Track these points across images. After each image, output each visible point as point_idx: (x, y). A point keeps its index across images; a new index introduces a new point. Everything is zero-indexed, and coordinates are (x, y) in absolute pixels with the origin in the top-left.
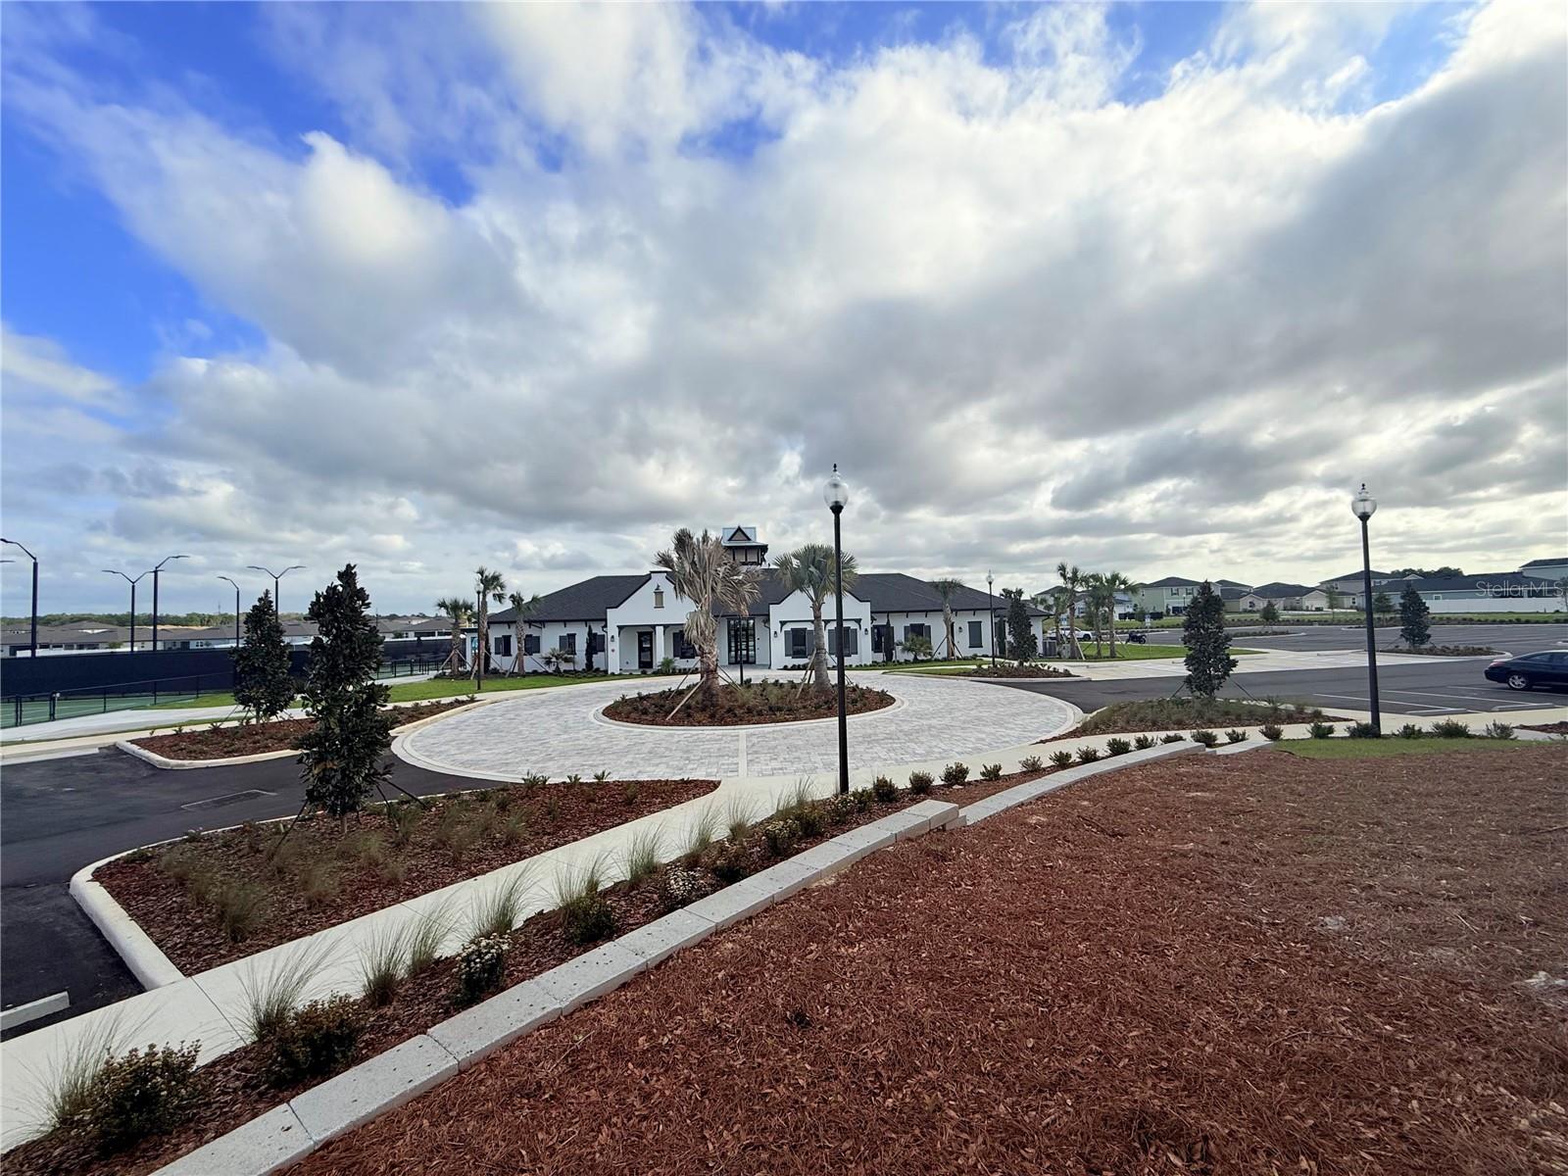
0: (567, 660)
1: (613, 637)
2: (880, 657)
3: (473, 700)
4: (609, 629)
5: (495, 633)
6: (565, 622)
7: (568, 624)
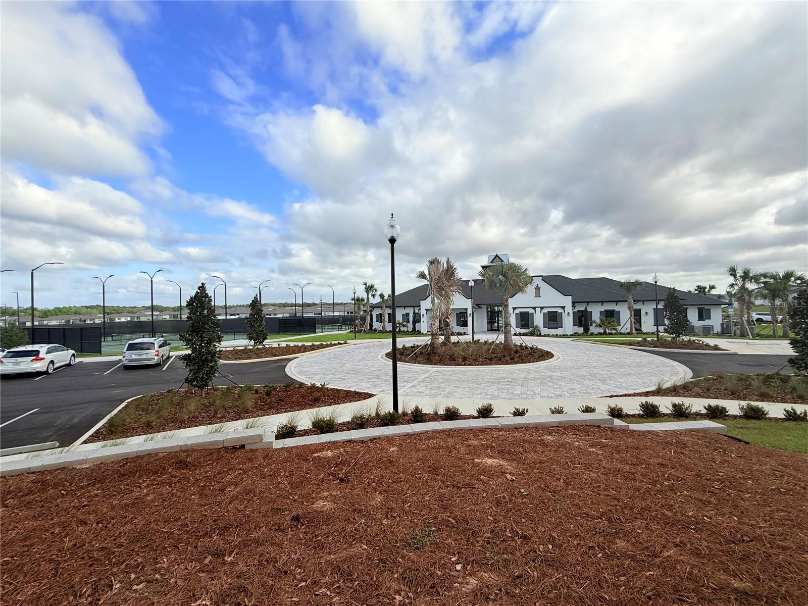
0: (404, 326)
1: (423, 315)
2: (581, 330)
3: (346, 343)
4: (421, 311)
5: (375, 312)
6: (404, 307)
7: (406, 308)
